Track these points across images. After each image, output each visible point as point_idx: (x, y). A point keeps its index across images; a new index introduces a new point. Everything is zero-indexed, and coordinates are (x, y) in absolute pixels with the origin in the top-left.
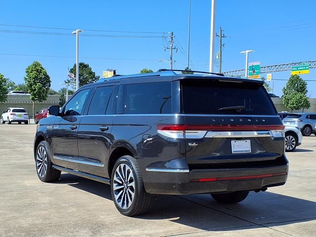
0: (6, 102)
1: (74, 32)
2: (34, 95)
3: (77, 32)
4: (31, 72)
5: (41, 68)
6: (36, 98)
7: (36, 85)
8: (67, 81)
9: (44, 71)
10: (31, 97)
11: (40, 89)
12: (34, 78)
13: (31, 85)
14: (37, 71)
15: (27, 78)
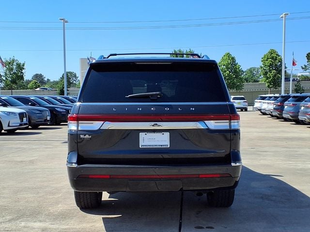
0: (244, 90)
1: (281, 16)
2: (270, 82)
3: (283, 15)
4: (267, 60)
5: (277, 55)
6: (271, 85)
7: (271, 73)
8: (304, 67)
9: (279, 58)
10: (267, 85)
11: (275, 76)
12: (269, 66)
13: (266, 73)
14: (272, 58)
15: (263, 66)
